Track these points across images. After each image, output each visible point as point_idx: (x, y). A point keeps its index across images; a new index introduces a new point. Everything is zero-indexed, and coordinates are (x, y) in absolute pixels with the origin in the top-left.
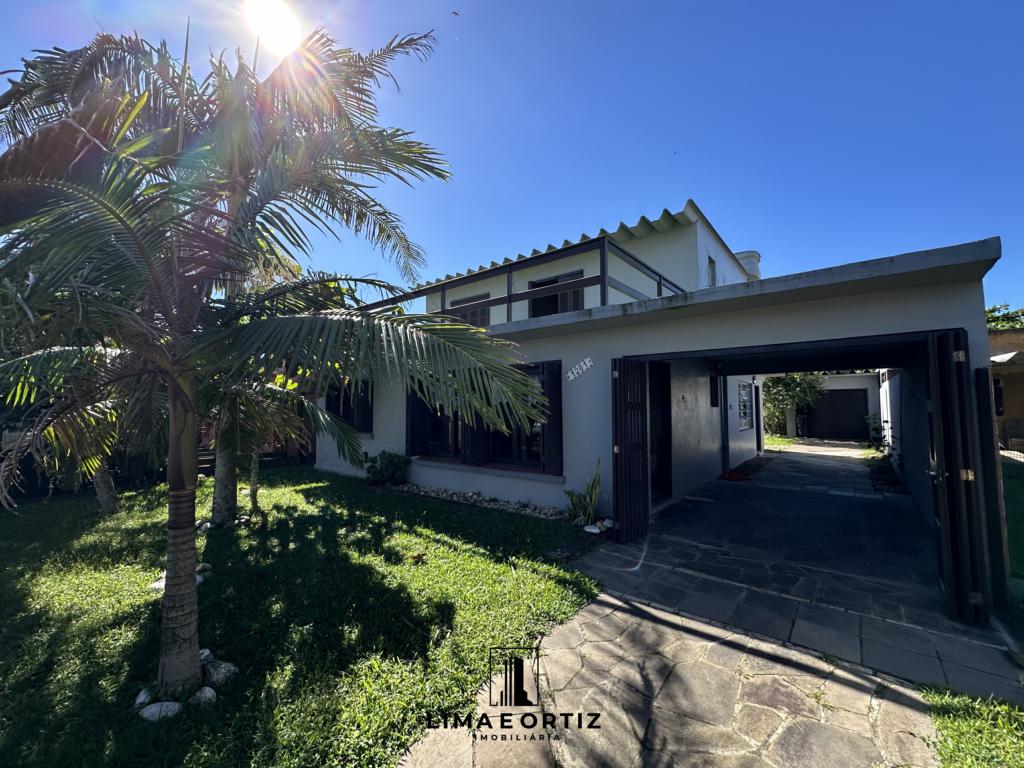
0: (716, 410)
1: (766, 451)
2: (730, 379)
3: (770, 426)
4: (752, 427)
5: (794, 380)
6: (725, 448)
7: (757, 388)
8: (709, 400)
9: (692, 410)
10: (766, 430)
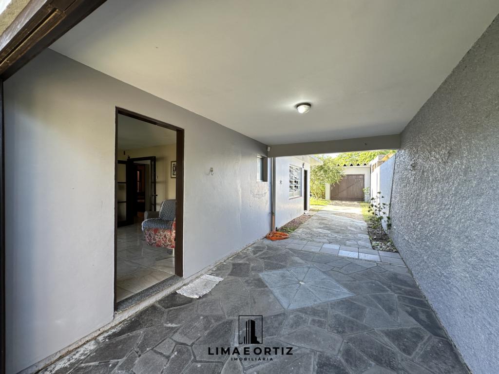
0: (266, 185)
1: (311, 210)
2: (278, 159)
3: (317, 194)
4: (301, 196)
5: (329, 168)
7: (306, 172)
8: (258, 177)
10: (315, 197)
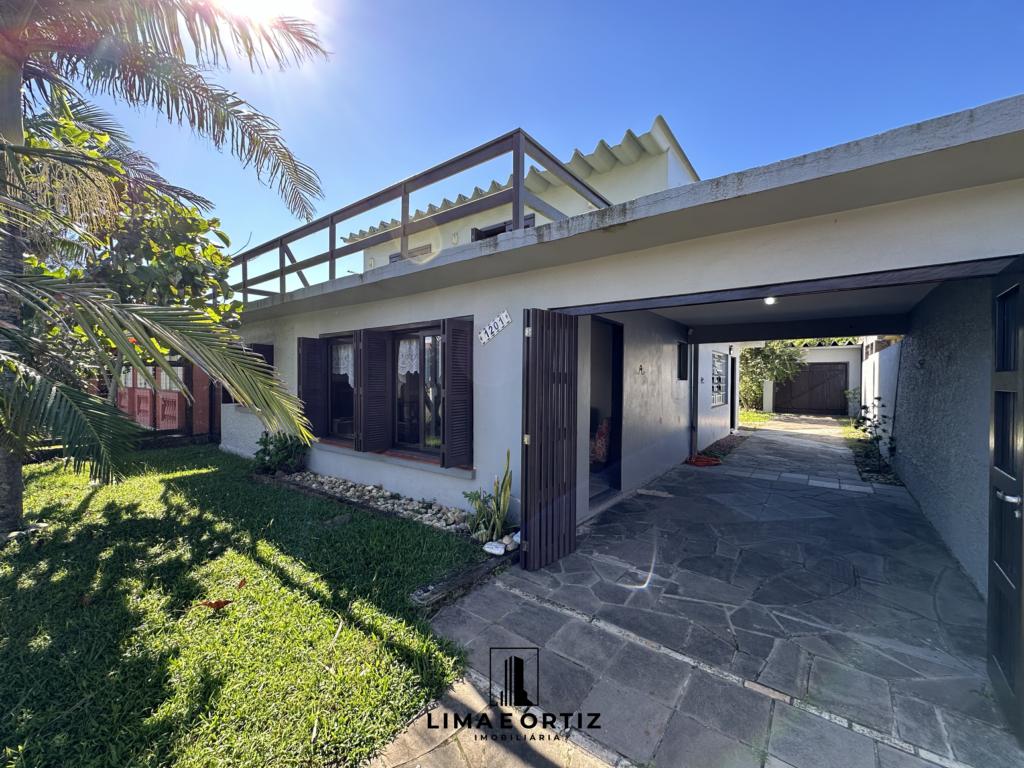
0: (684, 385)
1: (740, 428)
2: (702, 347)
3: (746, 400)
4: (726, 403)
5: (773, 351)
6: (693, 426)
7: (733, 360)
8: (675, 373)
9: (653, 384)
10: (742, 405)
